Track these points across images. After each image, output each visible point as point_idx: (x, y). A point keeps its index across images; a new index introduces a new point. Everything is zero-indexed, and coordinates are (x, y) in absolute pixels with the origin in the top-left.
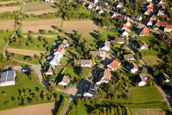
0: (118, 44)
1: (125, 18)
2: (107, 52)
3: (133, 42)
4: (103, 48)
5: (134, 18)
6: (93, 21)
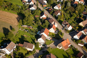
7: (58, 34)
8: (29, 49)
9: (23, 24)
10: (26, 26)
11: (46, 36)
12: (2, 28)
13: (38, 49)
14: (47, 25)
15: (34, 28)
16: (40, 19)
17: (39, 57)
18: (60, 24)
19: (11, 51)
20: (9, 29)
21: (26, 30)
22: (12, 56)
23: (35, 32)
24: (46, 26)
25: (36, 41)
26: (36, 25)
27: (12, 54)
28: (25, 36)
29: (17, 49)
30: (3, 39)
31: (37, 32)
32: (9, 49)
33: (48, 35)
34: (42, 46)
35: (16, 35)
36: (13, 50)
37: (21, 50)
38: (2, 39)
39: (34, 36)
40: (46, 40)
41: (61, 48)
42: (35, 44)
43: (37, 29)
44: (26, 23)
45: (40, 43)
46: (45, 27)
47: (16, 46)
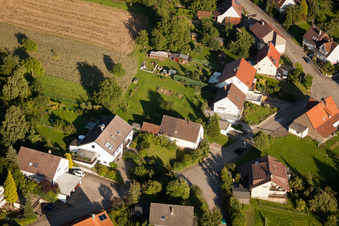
0: (169, 145)
1: (267, 38)
2: (98, 167)
3: (238, 151)
4: (87, 147)
5: (311, 46)
6: (126, 16)
7: (289, 82)
8: (183, 144)
9: (153, 45)
10: (165, 54)
11: (244, 88)
12: (75, 66)
13: (216, 141)
14: (246, 47)
15: (194, 61)
16: (216, 24)
17: (225, 170)
18: (294, 42)
19: (116, 154)
20: (102, 67)
21: (167, 69)
22: (120, 169)
23: (201, 78)
24: (240, 49)
25: (207, 112)
26: (205, 50)
27: (121, 164)
28: (166, 92)
29: (138, 142)
30: (83, 105)
31: (208, 77)
32: (108, 145)
33: (253, 87)
34: (233, 129)
35: (131, 91)
36: (125, 149)
37: (152, 147)
38: (79, 107)
39: (198, 93)
40: (247, 105)
41: (305, 133)
42: (206, 121)
43: (206, 62)
44: (163, 42)
45: (223, 118)
46: (237, 54)
47: (132, 133)
